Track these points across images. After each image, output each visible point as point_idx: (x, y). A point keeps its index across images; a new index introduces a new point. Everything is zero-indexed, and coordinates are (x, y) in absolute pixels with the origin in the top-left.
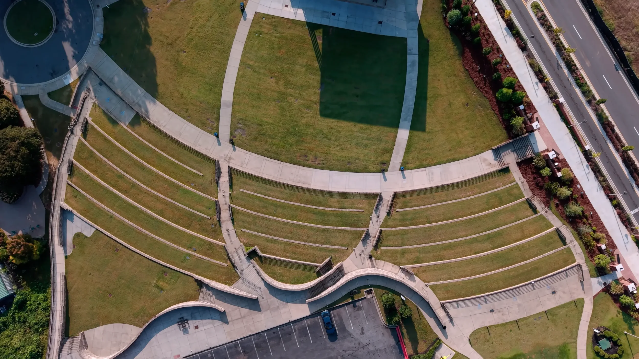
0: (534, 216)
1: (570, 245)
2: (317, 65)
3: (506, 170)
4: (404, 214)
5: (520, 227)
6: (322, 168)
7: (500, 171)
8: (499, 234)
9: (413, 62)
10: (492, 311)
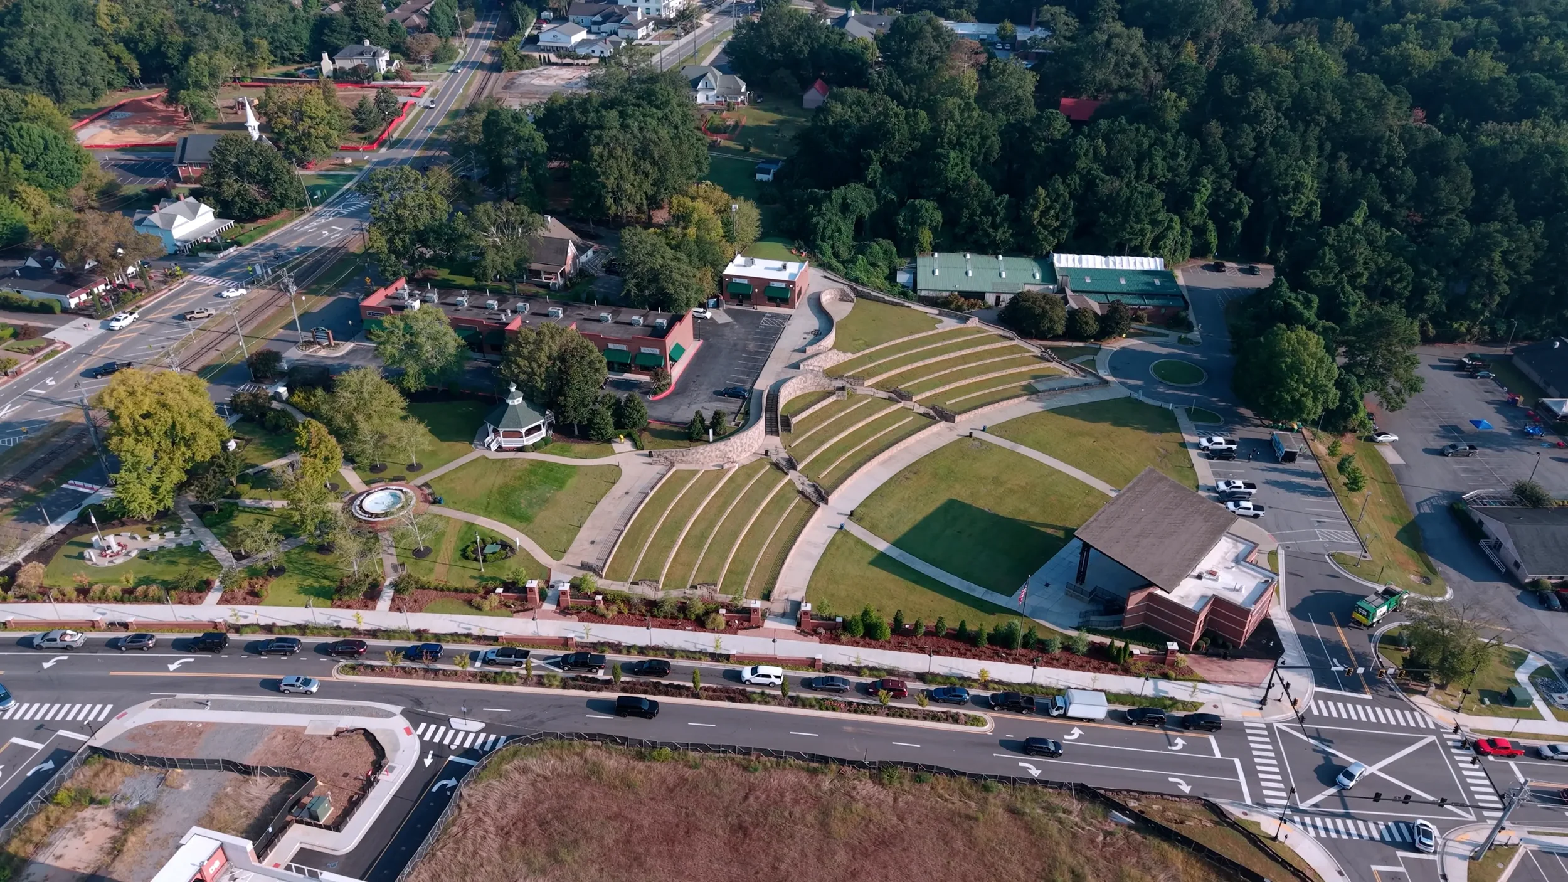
0: (690, 582)
1: (627, 585)
2: (1022, 518)
3: (766, 597)
4: (789, 501)
5: (690, 566)
6: (891, 479)
7: (770, 592)
8: (700, 546)
9: (974, 590)
10: (627, 493)
